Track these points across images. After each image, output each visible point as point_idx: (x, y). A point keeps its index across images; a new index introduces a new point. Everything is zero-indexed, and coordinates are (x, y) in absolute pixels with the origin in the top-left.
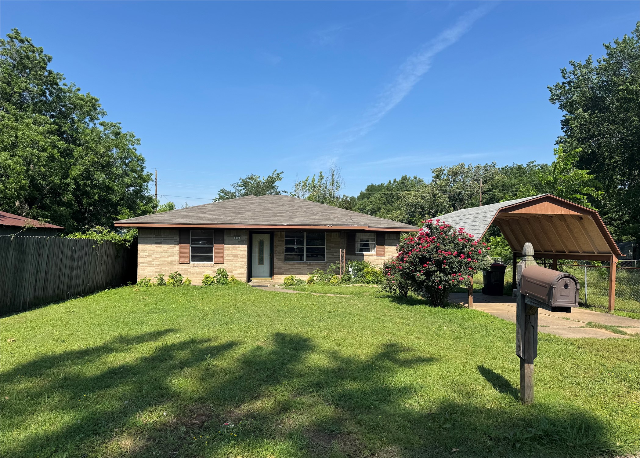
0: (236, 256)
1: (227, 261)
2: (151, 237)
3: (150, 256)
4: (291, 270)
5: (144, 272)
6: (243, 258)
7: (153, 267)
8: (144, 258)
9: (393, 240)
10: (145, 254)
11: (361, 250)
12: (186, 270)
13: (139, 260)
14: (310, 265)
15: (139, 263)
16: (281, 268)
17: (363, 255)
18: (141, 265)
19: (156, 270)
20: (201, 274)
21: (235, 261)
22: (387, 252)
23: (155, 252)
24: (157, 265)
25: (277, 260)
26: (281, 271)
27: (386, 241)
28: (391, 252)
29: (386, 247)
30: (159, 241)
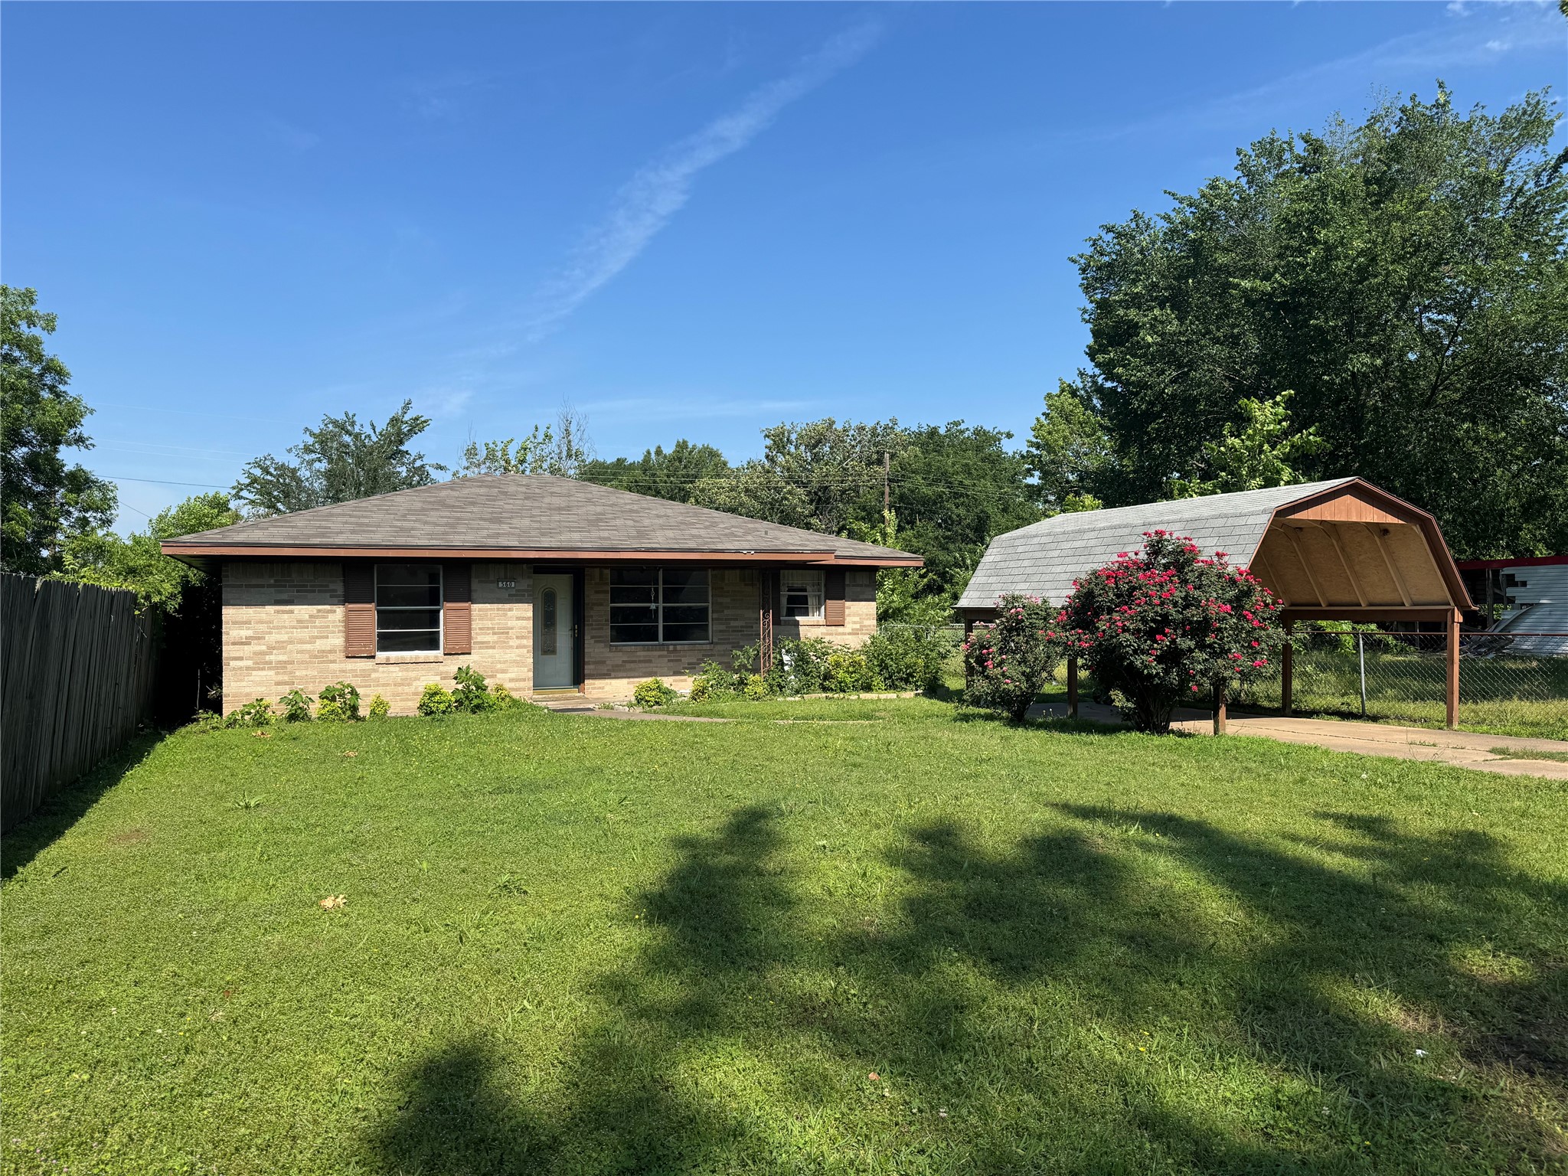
0: (505, 632)
1: (480, 648)
2: (262, 586)
3: (259, 638)
4: (628, 666)
5: (244, 684)
6: (523, 637)
7: (270, 669)
8: (242, 643)
9: (861, 586)
10: (244, 633)
11: (791, 612)
12: (365, 675)
13: (227, 651)
14: (675, 650)
15: (228, 659)
16: (603, 662)
17: (797, 624)
18: (233, 663)
19: (280, 678)
20: (409, 685)
21: (503, 648)
22: (849, 615)
23: (274, 628)
24: (280, 662)
25: (592, 641)
26: (604, 669)
27: (847, 589)
28: (859, 615)
29: (848, 604)
30: (285, 596)
